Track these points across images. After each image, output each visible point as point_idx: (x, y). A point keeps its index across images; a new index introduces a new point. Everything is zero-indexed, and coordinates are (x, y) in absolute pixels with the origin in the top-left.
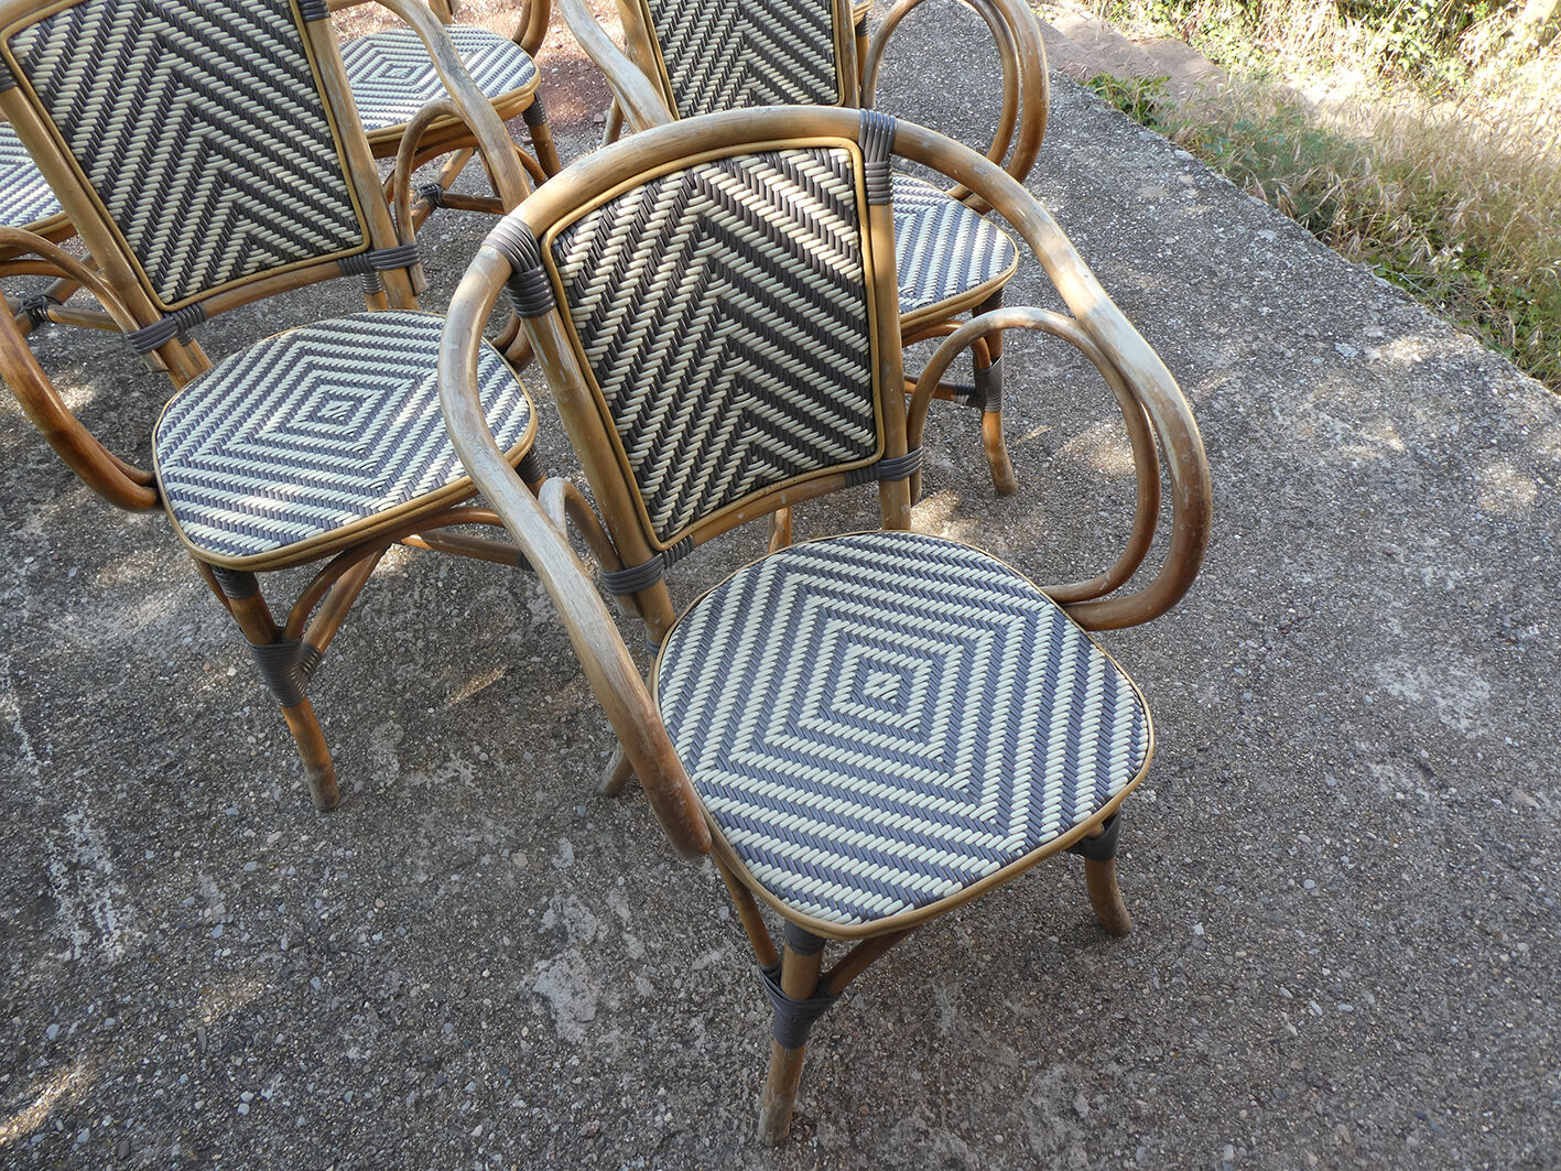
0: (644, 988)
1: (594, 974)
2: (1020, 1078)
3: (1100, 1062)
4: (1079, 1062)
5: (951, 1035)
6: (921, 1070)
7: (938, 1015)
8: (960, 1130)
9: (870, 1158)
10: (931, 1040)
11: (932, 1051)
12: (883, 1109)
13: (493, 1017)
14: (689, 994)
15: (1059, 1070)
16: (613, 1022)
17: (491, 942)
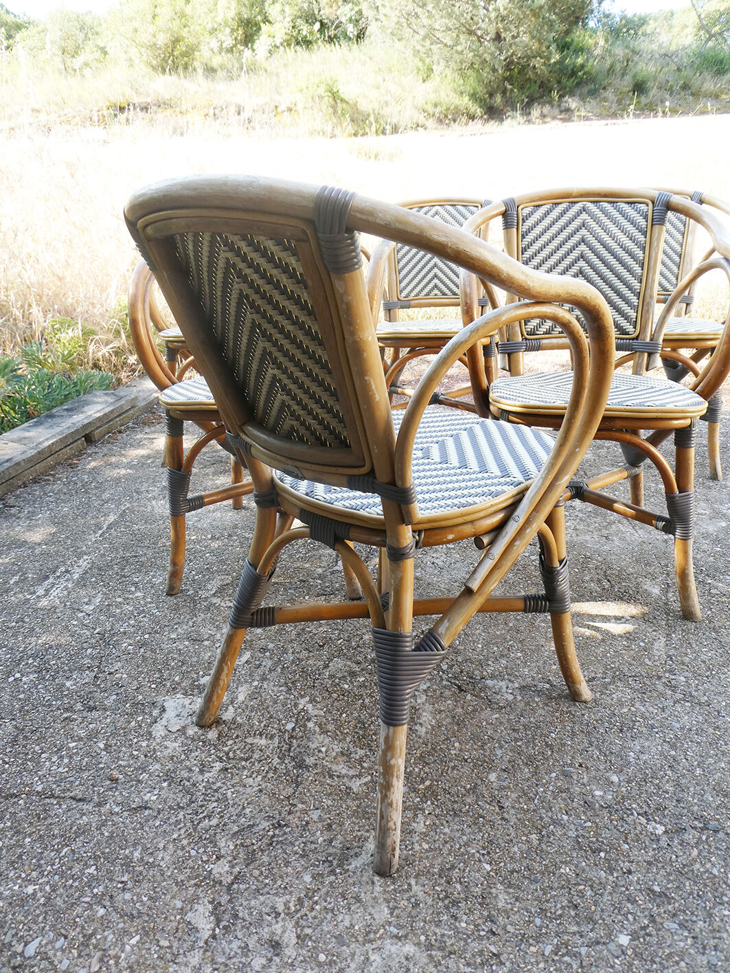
2: (375, 933)
4: (430, 956)
5: (354, 873)
6: (314, 878)
7: (357, 855)
8: (302, 930)
9: (230, 901)
10: (339, 866)
11: (333, 872)
12: (267, 881)
13: (135, 705)
14: (230, 750)
15: (409, 949)
16: (181, 739)
17: (170, 675)
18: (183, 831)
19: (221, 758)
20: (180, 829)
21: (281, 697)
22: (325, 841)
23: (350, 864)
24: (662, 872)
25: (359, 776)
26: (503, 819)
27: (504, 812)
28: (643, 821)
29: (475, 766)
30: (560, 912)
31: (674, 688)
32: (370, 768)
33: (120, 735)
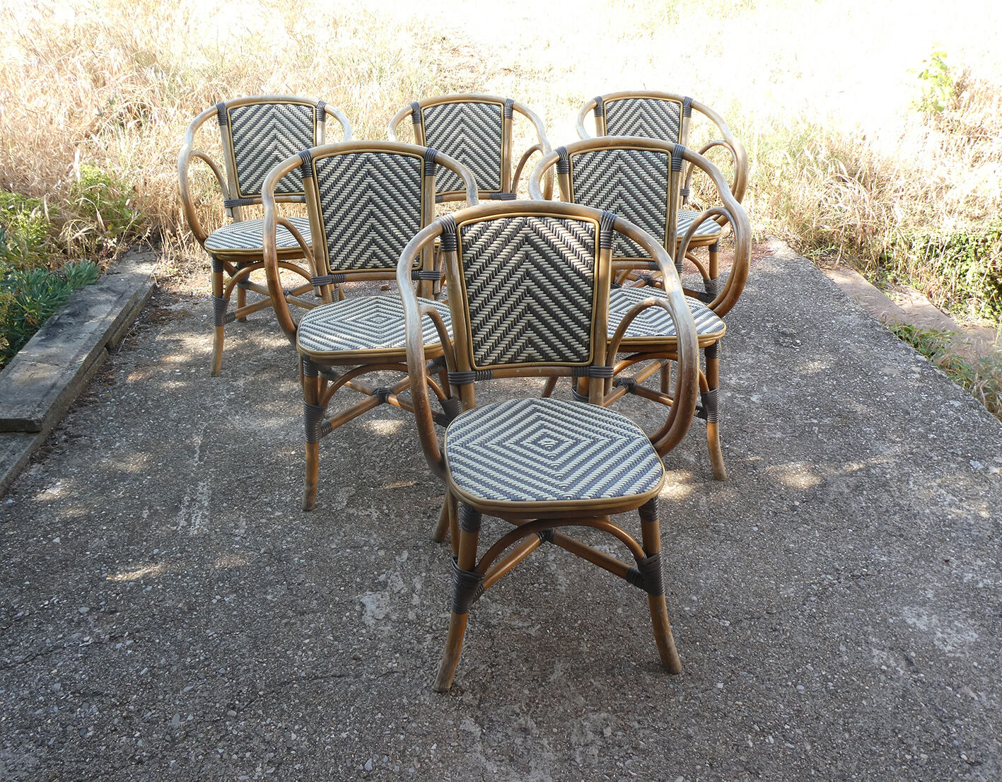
0: (411, 616)
1: (392, 604)
2: (581, 711)
3: (629, 719)
5: (554, 683)
6: (530, 690)
7: (552, 673)
8: (536, 719)
10: (542, 681)
11: (540, 685)
12: (501, 698)
13: (337, 605)
14: (432, 625)
15: (604, 715)
16: (390, 624)
17: (351, 578)
18: (429, 681)
23: (550, 678)
24: (733, 646)
25: (533, 626)
26: (634, 634)
28: (717, 620)
29: (606, 605)
30: (682, 679)
31: (718, 532)
32: (537, 620)
33: (340, 628)
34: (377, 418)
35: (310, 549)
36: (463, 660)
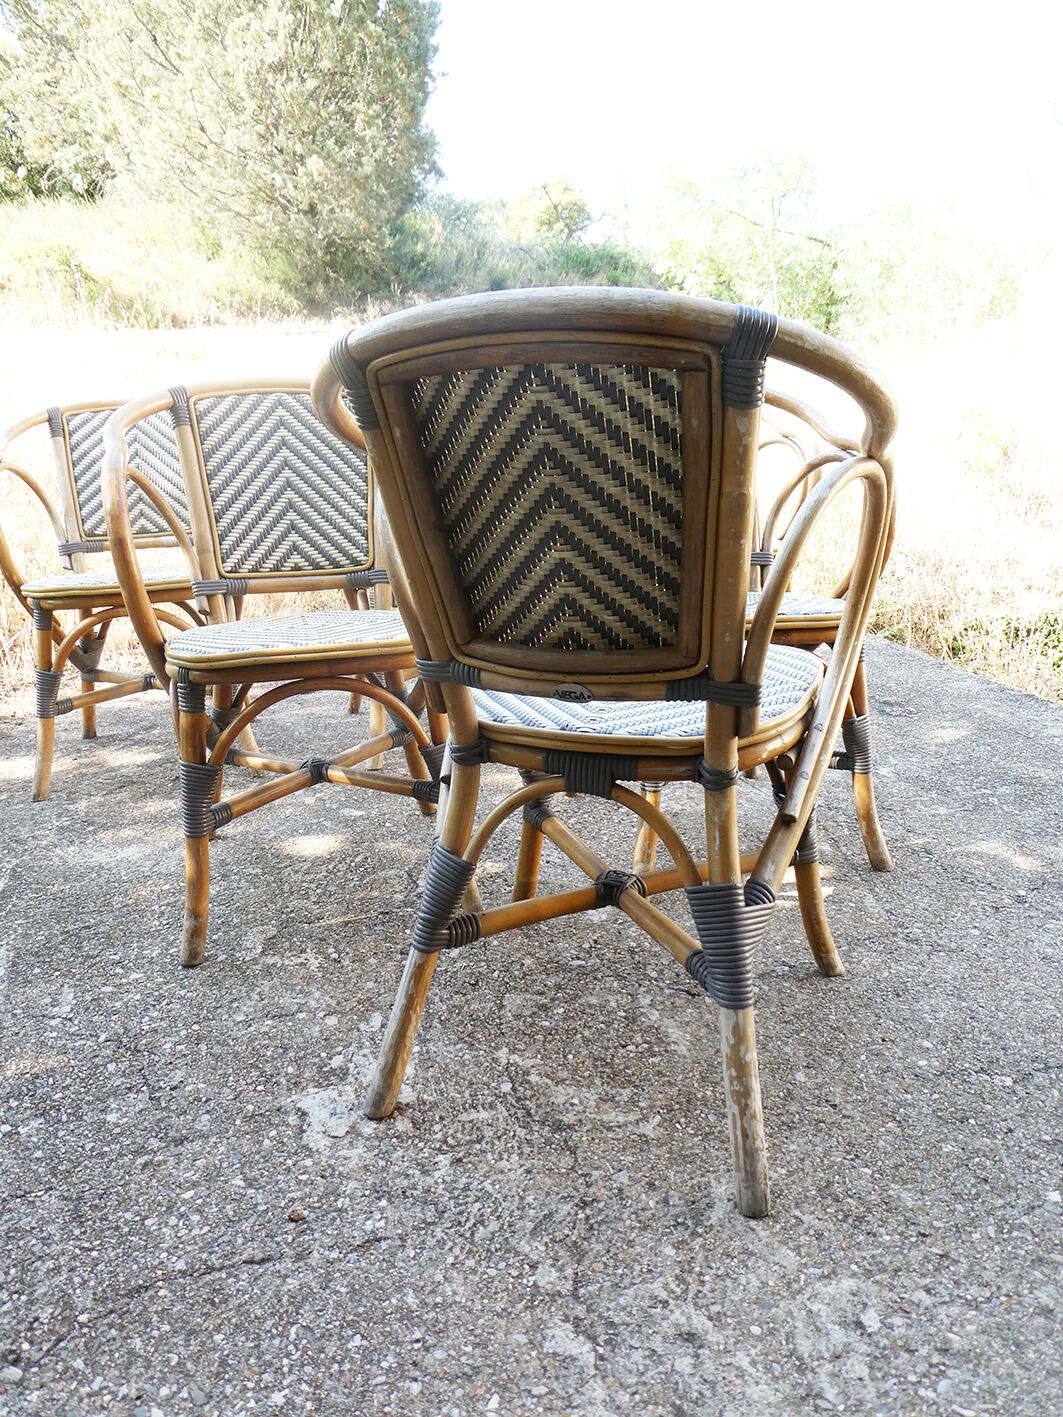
1: (360, 1106)
2: (797, 1281)
3: (904, 1287)
4: (876, 1282)
5: (721, 1226)
6: (676, 1248)
7: (710, 1206)
8: (708, 1310)
9: (589, 1310)
10: (697, 1224)
11: (694, 1234)
12: (620, 1271)
13: (249, 1118)
14: (445, 1137)
15: (848, 1284)
16: (360, 1143)
17: (276, 1068)
18: (457, 1251)
19: (439, 1150)
20: (451, 1249)
21: (466, 1057)
22: (657, 1203)
23: (709, 1218)
24: (1040, 1120)
25: (645, 1118)
26: (844, 1117)
27: (840, 1110)
28: (986, 1077)
30: (974, 1191)
31: (916, 941)
32: (651, 1107)
33: (258, 1162)
34: (307, 833)
35: (196, 1027)
36: (522, 1198)
